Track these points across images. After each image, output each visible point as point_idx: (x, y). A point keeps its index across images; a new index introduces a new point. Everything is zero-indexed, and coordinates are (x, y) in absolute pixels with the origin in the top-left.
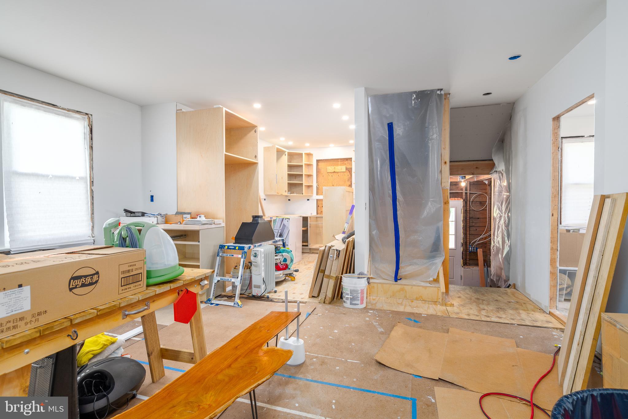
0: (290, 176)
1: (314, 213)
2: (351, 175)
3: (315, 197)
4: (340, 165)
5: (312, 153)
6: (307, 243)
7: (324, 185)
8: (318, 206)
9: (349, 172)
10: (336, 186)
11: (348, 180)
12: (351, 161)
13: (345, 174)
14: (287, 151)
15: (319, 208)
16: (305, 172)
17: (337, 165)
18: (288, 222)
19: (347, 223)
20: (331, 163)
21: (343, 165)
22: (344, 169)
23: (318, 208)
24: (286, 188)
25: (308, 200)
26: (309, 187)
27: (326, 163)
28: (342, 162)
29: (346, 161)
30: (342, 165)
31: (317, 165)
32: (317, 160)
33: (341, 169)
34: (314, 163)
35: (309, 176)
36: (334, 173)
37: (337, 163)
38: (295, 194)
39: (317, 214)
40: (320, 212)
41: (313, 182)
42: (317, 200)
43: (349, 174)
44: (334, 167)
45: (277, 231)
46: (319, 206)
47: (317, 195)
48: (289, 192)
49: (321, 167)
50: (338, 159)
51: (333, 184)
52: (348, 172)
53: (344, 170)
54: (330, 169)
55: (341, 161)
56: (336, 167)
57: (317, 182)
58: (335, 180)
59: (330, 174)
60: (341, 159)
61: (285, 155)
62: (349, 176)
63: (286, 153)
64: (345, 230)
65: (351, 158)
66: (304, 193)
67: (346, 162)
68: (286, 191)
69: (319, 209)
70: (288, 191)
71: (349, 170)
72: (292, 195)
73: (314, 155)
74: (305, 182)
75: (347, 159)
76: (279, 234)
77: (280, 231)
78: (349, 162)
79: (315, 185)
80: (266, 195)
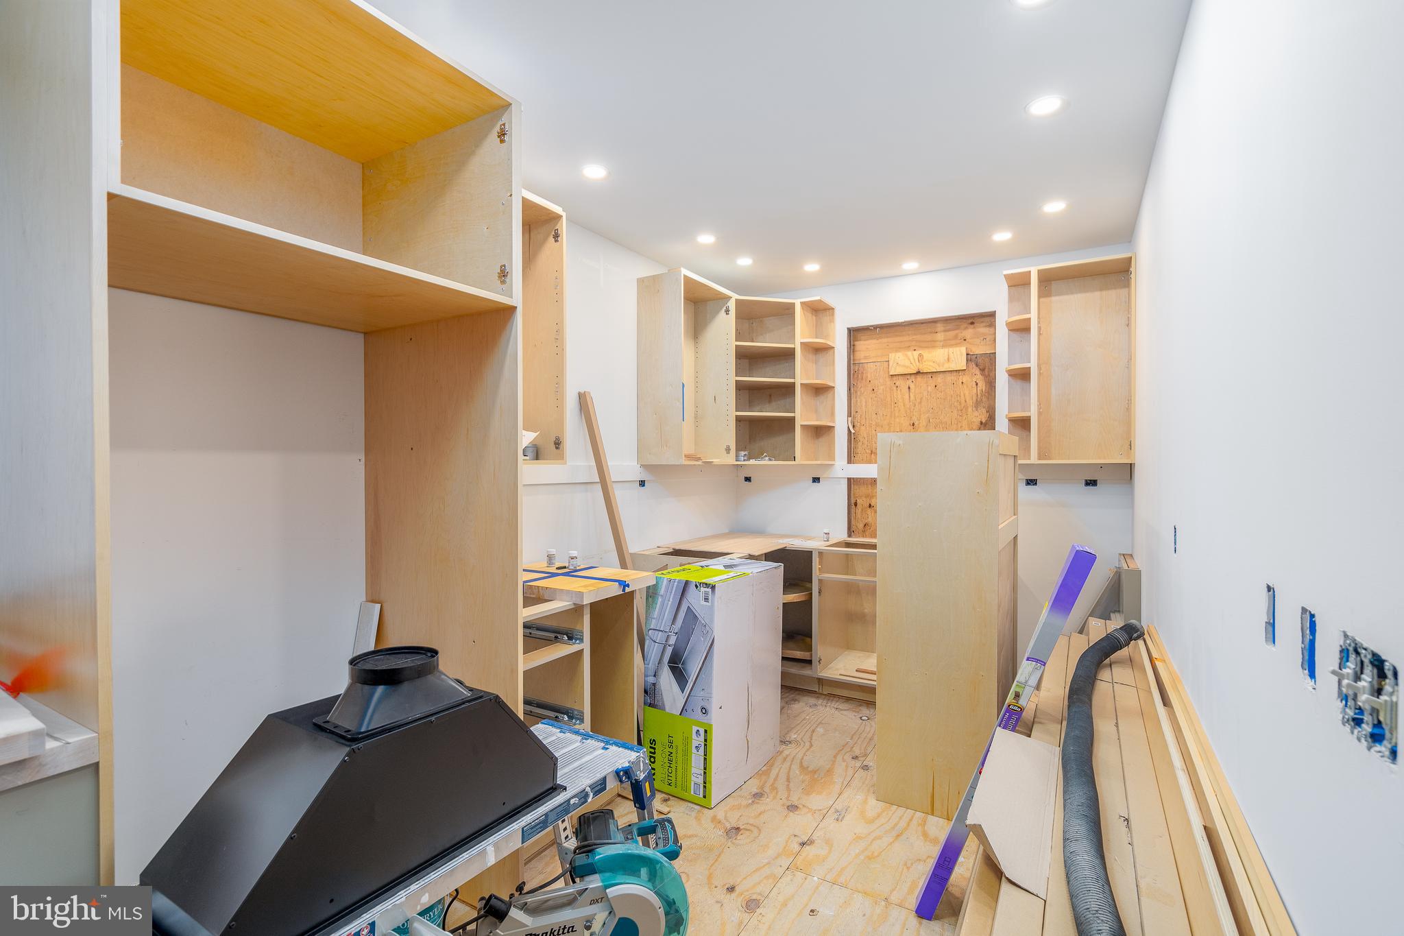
0: (748, 393)
1: (840, 533)
2: (991, 384)
3: (842, 469)
4: (943, 346)
5: (830, 300)
6: (808, 653)
7: (877, 425)
8: (853, 501)
9: (982, 370)
10: (927, 428)
11: (977, 405)
12: (992, 325)
13: (966, 379)
14: (735, 296)
15: (859, 510)
16: (802, 373)
17: (932, 345)
18: (706, 599)
19: (1037, 661)
20: (906, 338)
21: (957, 345)
22: (956, 357)
23: (853, 515)
24: (729, 436)
25: (816, 480)
26: (820, 432)
27: (885, 340)
28: (952, 334)
29: (966, 328)
30: (952, 346)
31: (852, 348)
32: (849, 330)
33: (948, 360)
34: (840, 342)
35: (820, 390)
36: (919, 378)
37: (928, 337)
38: (766, 462)
39: (850, 532)
40: (861, 526)
41: (833, 414)
42: (849, 480)
43: (979, 378)
44: (916, 354)
45: (660, 637)
46: (856, 504)
47: (850, 461)
48: (743, 453)
49: (866, 358)
50: (934, 321)
51: (915, 419)
52: (978, 372)
53: (961, 363)
54: (903, 360)
55: (945, 331)
56: (927, 354)
57: (849, 415)
58: (920, 403)
59: (900, 382)
60: (947, 320)
61: (727, 311)
62: (982, 385)
63: (732, 305)
64: (1022, 702)
65: (992, 315)
66: (798, 453)
67: (969, 333)
68: (728, 450)
69: (859, 515)
70: (738, 450)
71: (984, 365)
72: (752, 462)
73: (837, 312)
74: (803, 412)
75: (971, 320)
76: (669, 651)
77: (672, 640)
78: (982, 329)
79: (841, 424)
80: (645, 467)
